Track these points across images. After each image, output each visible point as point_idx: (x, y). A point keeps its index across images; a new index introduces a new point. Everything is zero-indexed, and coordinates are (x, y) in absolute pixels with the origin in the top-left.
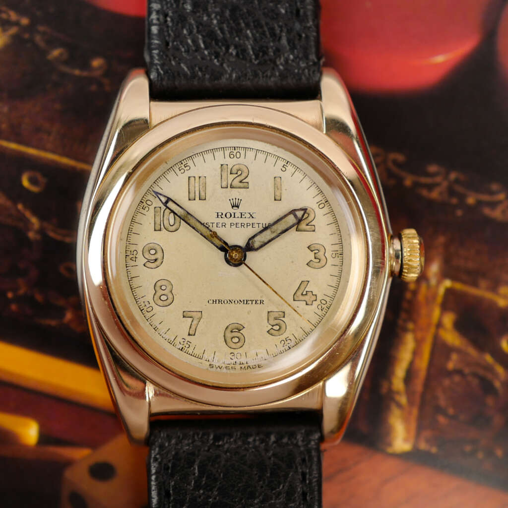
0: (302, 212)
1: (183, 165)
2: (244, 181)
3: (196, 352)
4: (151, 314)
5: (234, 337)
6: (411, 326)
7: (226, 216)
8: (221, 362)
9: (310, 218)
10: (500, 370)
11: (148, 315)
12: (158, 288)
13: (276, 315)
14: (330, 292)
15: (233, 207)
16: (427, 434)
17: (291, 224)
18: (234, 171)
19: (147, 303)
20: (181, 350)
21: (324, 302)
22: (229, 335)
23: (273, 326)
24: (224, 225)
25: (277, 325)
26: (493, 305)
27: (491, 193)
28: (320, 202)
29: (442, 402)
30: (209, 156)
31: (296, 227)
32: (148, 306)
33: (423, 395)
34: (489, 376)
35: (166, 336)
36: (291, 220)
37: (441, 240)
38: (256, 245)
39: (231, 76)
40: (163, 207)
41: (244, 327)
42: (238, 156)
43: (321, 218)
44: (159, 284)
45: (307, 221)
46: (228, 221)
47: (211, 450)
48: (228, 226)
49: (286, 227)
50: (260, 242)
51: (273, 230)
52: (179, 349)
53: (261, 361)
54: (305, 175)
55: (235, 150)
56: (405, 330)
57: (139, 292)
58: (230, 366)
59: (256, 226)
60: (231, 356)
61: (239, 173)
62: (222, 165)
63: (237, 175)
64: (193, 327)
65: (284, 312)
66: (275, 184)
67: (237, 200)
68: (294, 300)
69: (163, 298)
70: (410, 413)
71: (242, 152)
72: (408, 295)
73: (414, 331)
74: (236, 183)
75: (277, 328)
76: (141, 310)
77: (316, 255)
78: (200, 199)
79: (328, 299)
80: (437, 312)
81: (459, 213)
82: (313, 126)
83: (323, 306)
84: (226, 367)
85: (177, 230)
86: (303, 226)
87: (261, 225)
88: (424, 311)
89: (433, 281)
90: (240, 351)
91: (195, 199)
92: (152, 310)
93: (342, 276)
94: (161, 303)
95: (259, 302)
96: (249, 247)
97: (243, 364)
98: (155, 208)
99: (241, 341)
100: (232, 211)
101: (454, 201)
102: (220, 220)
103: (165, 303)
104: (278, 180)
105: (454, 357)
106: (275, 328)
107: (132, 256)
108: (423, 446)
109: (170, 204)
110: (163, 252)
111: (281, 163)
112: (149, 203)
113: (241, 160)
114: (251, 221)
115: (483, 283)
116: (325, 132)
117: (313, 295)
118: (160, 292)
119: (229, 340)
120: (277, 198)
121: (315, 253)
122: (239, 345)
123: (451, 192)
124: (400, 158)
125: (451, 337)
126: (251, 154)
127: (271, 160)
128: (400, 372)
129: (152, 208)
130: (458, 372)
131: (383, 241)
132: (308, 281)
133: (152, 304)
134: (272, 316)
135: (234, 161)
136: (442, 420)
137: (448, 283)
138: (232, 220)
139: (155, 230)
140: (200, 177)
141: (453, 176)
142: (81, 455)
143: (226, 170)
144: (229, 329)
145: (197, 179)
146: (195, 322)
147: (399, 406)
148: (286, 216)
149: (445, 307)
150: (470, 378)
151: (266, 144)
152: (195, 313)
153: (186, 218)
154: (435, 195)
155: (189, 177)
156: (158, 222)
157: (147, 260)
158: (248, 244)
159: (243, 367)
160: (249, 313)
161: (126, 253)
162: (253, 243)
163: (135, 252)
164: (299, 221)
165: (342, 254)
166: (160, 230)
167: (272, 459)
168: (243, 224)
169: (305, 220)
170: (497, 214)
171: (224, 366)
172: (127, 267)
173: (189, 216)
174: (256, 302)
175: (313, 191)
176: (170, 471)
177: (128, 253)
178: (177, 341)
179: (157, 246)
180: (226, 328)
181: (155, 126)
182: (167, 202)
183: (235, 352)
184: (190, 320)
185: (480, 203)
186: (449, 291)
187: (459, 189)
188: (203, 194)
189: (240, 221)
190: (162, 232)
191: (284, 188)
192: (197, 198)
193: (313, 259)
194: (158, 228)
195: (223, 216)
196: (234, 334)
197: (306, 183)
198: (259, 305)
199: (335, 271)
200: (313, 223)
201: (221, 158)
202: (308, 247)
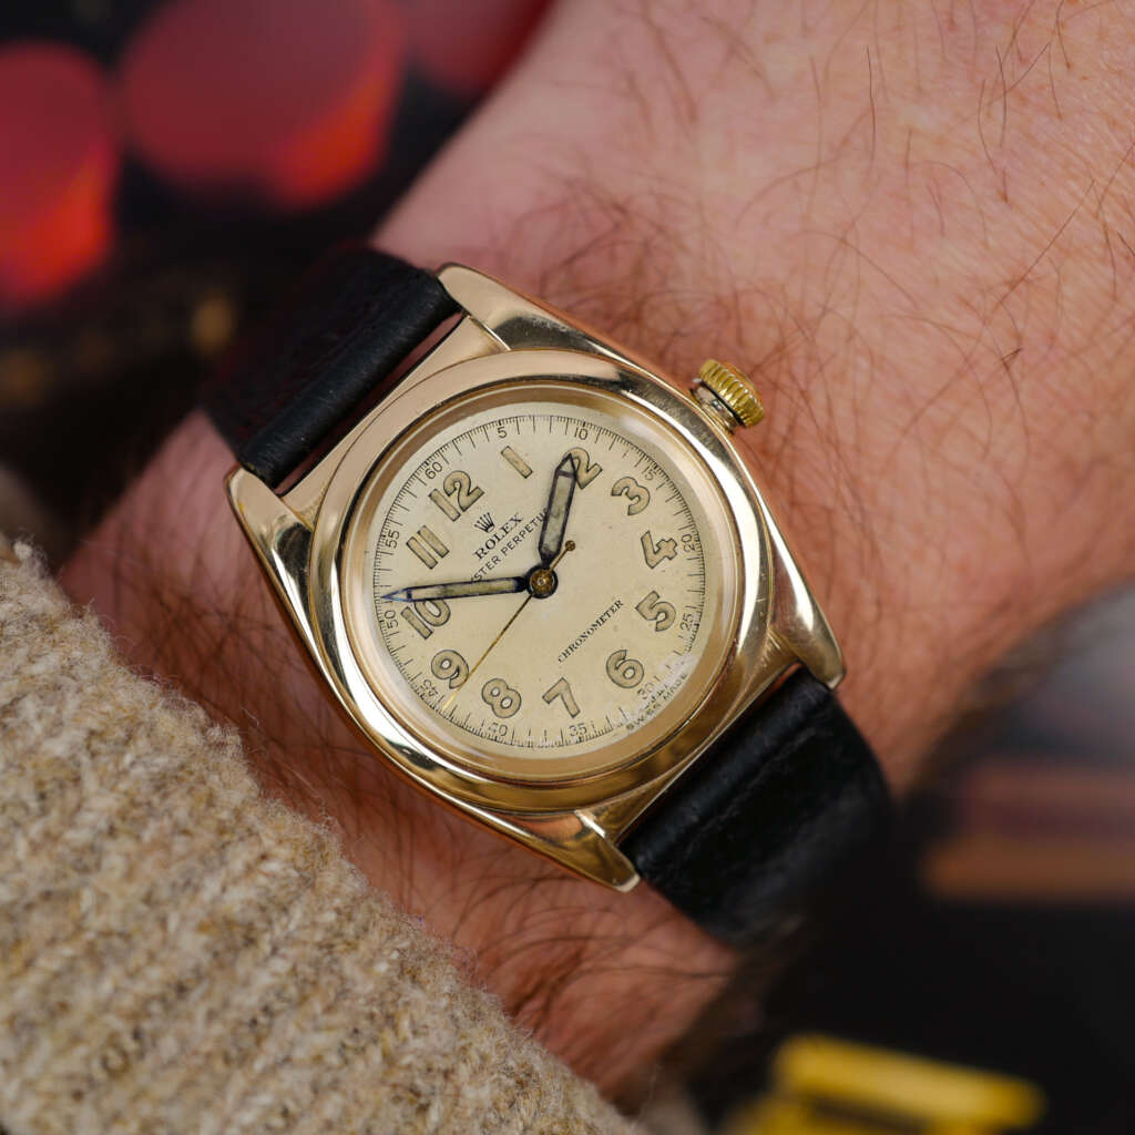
0: (568, 463)
1: (387, 538)
2: (471, 489)
3: (599, 727)
4: (509, 734)
5: (625, 671)
7: (488, 547)
8: (637, 712)
9: (584, 461)
11: (507, 738)
12: (489, 699)
13: (647, 603)
14: (683, 520)
15: (486, 530)
17: (568, 488)
18: (450, 489)
19: (494, 727)
20: (581, 741)
21: (686, 539)
22: (617, 675)
23: (656, 619)
24: (496, 560)
25: (659, 613)
28: (578, 432)
30: (407, 500)
31: (577, 485)
32: (498, 728)
35: (550, 742)
36: (564, 482)
38: (553, 548)
40: (411, 605)
41: (626, 651)
42: (438, 468)
43: (596, 449)
44: (487, 693)
45: (583, 468)
46: (496, 551)
48: (501, 556)
49: (566, 497)
50: (553, 540)
51: (555, 514)
52: (577, 742)
54: (533, 418)
55: (428, 464)
57: (474, 723)
58: (651, 707)
59: (532, 526)
60: (641, 696)
61: (457, 486)
62: (430, 496)
63: (457, 491)
64: (570, 704)
65: (654, 592)
66: (508, 460)
67: (484, 518)
68: (652, 568)
69: (506, 703)
71: (438, 459)
74: (465, 500)
75: (662, 616)
76: (495, 740)
77: (630, 494)
78: (442, 557)
79: (688, 531)
82: (488, 354)
83: (691, 543)
84: (648, 713)
85: (449, 615)
86: (583, 476)
87: (537, 521)
90: (645, 681)
91: (437, 562)
92: (507, 728)
93: (680, 493)
94: (509, 712)
95: (615, 607)
96: (548, 558)
97: (662, 692)
98: (402, 614)
99: (637, 668)
100: (490, 535)
102: (487, 559)
103: (514, 707)
104: (507, 452)
106: (660, 618)
107: (427, 691)
109: (416, 594)
110: (457, 654)
111: (493, 431)
112: (390, 615)
113: (447, 470)
114: (521, 526)
116: (509, 349)
117: (667, 542)
118: (496, 701)
119: (623, 681)
120: (526, 473)
121: (626, 494)
122: (638, 674)
126: (450, 453)
127: (479, 437)
129: (399, 617)
131: (688, 408)
132: (648, 532)
133: (501, 722)
134: (645, 607)
135: (440, 477)
138: (499, 546)
139: (426, 638)
140: (419, 533)
143: (440, 497)
144: (612, 668)
145: (418, 537)
146: (567, 697)
148: (554, 485)
152: (557, 686)
153: (447, 592)
155: (407, 544)
156: (420, 626)
157: (449, 680)
158: (541, 554)
159: (665, 694)
160: (615, 629)
161: (418, 694)
162: (547, 549)
163: (427, 684)
164: (575, 476)
165: (657, 466)
166: (431, 633)
168: (516, 539)
169: (580, 467)
171: (644, 714)
172: (433, 709)
173: (449, 588)
174: (612, 610)
175: (559, 426)
177: (421, 691)
178: (567, 737)
179: (443, 654)
180: (608, 670)
181: (315, 523)
182: (409, 596)
183: (642, 686)
184: (558, 699)
188: (440, 548)
189: (509, 538)
190: (434, 633)
191: (522, 455)
192: (438, 559)
193: (629, 502)
194: (426, 632)
195: (486, 550)
196: (622, 669)
197: (542, 425)
198: (619, 611)
199: (667, 492)
200: (591, 464)
201: (421, 488)
202: (613, 494)
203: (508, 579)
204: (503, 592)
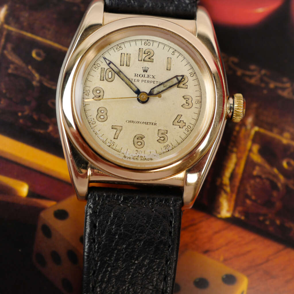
0: (181, 77)
1: (119, 47)
3: (117, 148)
4: (94, 125)
5: (139, 142)
6: (235, 150)
7: (140, 76)
8: (130, 155)
9: (185, 81)
10: (281, 178)
11: (93, 126)
12: (99, 112)
13: (163, 132)
14: (193, 122)
15: (144, 71)
16: (240, 208)
17: (174, 83)
18: (146, 52)
19: (92, 119)
20: (109, 146)
21: (189, 127)
22: (136, 140)
23: (160, 138)
24: (138, 81)
25: (162, 137)
26: (280, 142)
27: (283, 83)
28: (192, 73)
29: (249, 192)
30: (133, 43)
31: (177, 85)
32: (93, 121)
33: (239, 188)
34: (275, 180)
35: (102, 138)
36: (175, 81)
37: (255, 105)
38: (155, 92)
39: (149, 4)
40: (107, 67)
41: (144, 137)
42: (149, 44)
43: (191, 82)
44: (100, 109)
45: (183, 83)
46: (141, 79)
47: (121, 205)
48: (140, 81)
49: (172, 85)
50: (157, 91)
51: (164, 85)
52: (108, 146)
53: (152, 156)
54: (184, 58)
55: (147, 41)
56: (232, 152)
57: (89, 113)
58: (135, 158)
59: (156, 83)
60: (136, 152)
61: (149, 53)
62: (140, 49)
63: (147, 55)
64: (117, 134)
65: (167, 131)
66: (168, 61)
67: (146, 68)
68: (173, 125)
69: (102, 117)
70: (231, 197)
71: (151, 43)
72: (235, 133)
73: (237, 153)
74: (147, 59)
75: (162, 139)
76: (89, 123)
77: (187, 101)
78: (126, 66)
79: (192, 126)
80: (249, 144)
81: (265, 92)
82: (191, 32)
83: (189, 129)
84: (133, 158)
85: (112, 81)
86: (181, 85)
87: (158, 83)
88: (242, 142)
89: (249, 127)
90: (140, 150)
91: (123, 65)
92: (95, 123)
93: (200, 114)
94: (100, 120)
95: (154, 124)
96: (151, 93)
97: (142, 157)
98: (102, 68)
99: (142, 144)
100: (143, 73)
101: (263, 85)
102: (136, 78)
103: (103, 120)
104: (169, 59)
105: (257, 168)
106: (161, 139)
107: (87, 93)
108: (237, 215)
109: (111, 65)
110: (104, 92)
111: (171, 50)
112: (98, 65)
113: (151, 47)
114: (153, 80)
115: (276, 130)
116: (197, 37)
117: (184, 123)
118: (100, 114)
119: (136, 143)
120: (169, 69)
121: (186, 100)
122: (141, 146)
123: (262, 80)
124: (236, 60)
125: (256, 158)
126: (156, 44)
127: (167, 48)
128: (227, 174)
129: (100, 68)
130: (259, 177)
131: (224, 97)
132: (182, 115)
133: (96, 120)
134: (161, 132)
135: (147, 47)
136: (248, 202)
137: (256, 129)
138: (144, 79)
139: (100, 80)
140: (127, 54)
141: (263, 72)
142: (50, 205)
143: (142, 51)
144: (137, 137)
146: (118, 132)
147: (226, 192)
148: (172, 78)
149: (254, 141)
150: (265, 181)
151: (164, 40)
152: (118, 127)
153: (119, 73)
154: (253, 81)
155: (121, 54)
156: (102, 76)
157: (95, 96)
158: (150, 91)
159: (142, 159)
160: (148, 129)
161: (84, 91)
162: (153, 91)
163: (88, 91)
164: (179, 82)
165: (201, 102)
166: (103, 80)
167: (154, 212)
168: (148, 81)
169: (183, 82)
170: (285, 94)
171: (132, 157)
172: (83, 99)
173: (121, 73)
174: (152, 124)
175: (188, 67)
176: (97, 214)
177: (85, 91)
178: (107, 142)
180: (135, 137)
181: (106, 25)
182: (109, 64)
183: (139, 150)
184: (115, 130)
185: (276, 88)
186: (257, 133)
187: (266, 79)
188: (128, 63)
189: (147, 79)
190: (104, 81)
191: (172, 64)
192: (125, 65)
193: (185, 103)
194: (102, 79)
195: (138, 76)
196: (139, 140)
197: (185, 62)
198: (154, 126)
199: (197, 111)
200: (186, 84)
201: (139, 45)
202: (183, 97)
203: (136, 87)
204: (131, 89)
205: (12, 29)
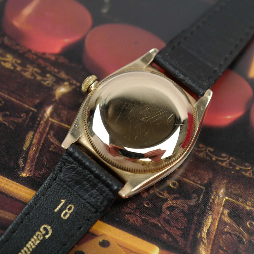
6: (211, 212)
27: (246, 167)
29: (222, 244)
33: (214, 241)
34: (241, 236)
37: (225, 181)
56: (209, 214)
70: (208, 247)
72: (211, 201)
73: (212, 215)
80: (222, 208)
81: (233, 172)
89: (221, 197)
101: (231, 168)
105: (228, 227)
115: (241, 200)
123: (230, 164)
124: (212, 150)
125: (227, 219)
128: (205, 230)
130: (229, 233)
136: (221, 251)
137: (227, 198)
141: (231, 158)
147: (204, 243)
149: (225, 207)
150: (233, 236)
154: (224, 164)
170: (247, 174)
185: (241, 170)
186: (227, 201)
187: (233, 163)
205: (55, 121)
